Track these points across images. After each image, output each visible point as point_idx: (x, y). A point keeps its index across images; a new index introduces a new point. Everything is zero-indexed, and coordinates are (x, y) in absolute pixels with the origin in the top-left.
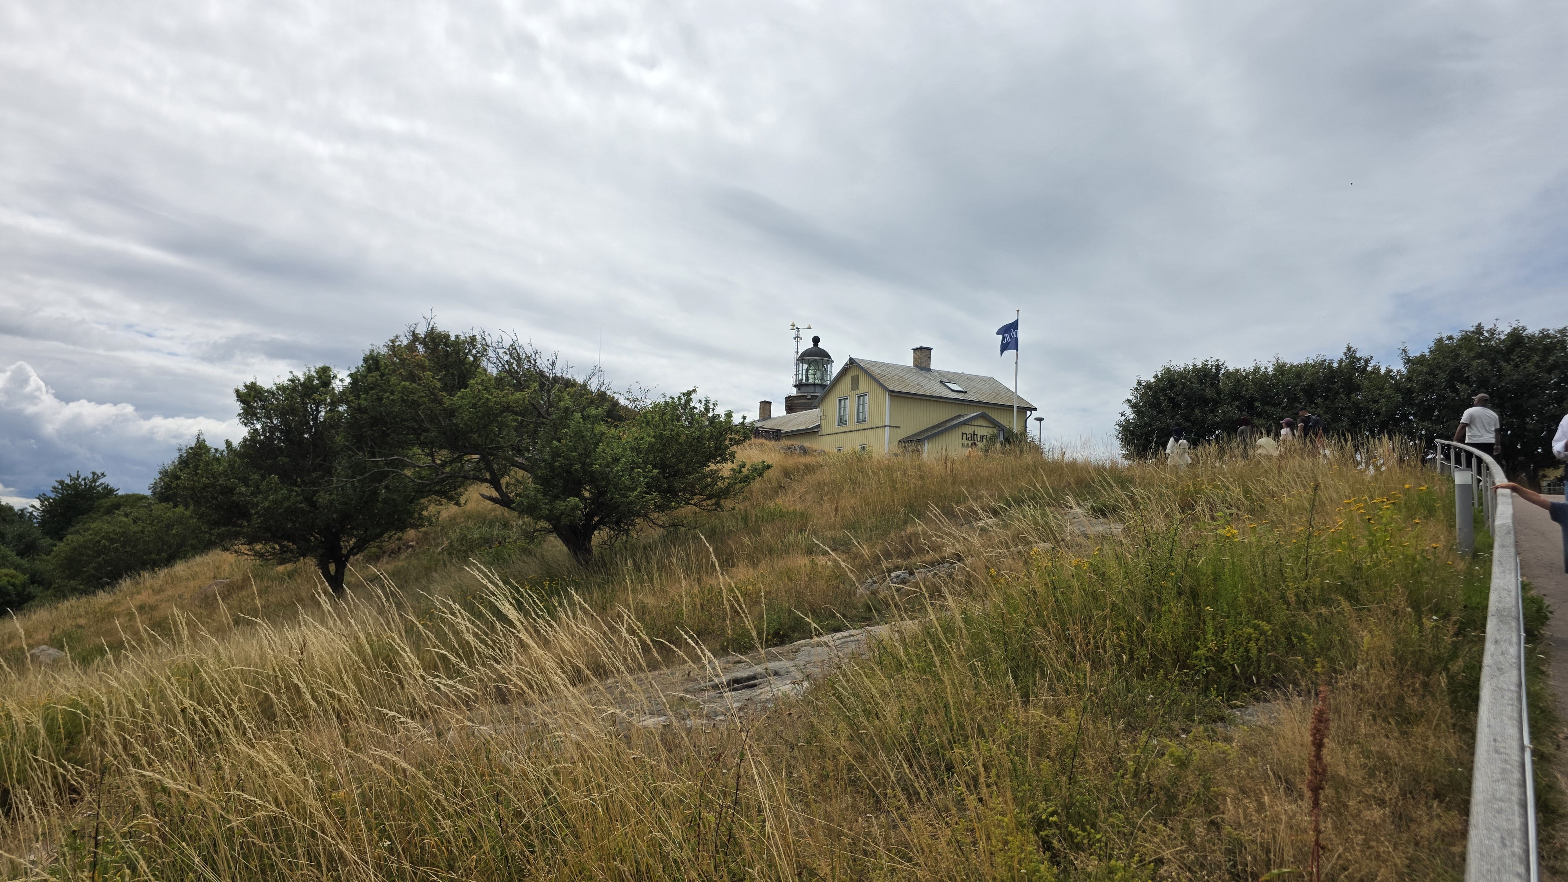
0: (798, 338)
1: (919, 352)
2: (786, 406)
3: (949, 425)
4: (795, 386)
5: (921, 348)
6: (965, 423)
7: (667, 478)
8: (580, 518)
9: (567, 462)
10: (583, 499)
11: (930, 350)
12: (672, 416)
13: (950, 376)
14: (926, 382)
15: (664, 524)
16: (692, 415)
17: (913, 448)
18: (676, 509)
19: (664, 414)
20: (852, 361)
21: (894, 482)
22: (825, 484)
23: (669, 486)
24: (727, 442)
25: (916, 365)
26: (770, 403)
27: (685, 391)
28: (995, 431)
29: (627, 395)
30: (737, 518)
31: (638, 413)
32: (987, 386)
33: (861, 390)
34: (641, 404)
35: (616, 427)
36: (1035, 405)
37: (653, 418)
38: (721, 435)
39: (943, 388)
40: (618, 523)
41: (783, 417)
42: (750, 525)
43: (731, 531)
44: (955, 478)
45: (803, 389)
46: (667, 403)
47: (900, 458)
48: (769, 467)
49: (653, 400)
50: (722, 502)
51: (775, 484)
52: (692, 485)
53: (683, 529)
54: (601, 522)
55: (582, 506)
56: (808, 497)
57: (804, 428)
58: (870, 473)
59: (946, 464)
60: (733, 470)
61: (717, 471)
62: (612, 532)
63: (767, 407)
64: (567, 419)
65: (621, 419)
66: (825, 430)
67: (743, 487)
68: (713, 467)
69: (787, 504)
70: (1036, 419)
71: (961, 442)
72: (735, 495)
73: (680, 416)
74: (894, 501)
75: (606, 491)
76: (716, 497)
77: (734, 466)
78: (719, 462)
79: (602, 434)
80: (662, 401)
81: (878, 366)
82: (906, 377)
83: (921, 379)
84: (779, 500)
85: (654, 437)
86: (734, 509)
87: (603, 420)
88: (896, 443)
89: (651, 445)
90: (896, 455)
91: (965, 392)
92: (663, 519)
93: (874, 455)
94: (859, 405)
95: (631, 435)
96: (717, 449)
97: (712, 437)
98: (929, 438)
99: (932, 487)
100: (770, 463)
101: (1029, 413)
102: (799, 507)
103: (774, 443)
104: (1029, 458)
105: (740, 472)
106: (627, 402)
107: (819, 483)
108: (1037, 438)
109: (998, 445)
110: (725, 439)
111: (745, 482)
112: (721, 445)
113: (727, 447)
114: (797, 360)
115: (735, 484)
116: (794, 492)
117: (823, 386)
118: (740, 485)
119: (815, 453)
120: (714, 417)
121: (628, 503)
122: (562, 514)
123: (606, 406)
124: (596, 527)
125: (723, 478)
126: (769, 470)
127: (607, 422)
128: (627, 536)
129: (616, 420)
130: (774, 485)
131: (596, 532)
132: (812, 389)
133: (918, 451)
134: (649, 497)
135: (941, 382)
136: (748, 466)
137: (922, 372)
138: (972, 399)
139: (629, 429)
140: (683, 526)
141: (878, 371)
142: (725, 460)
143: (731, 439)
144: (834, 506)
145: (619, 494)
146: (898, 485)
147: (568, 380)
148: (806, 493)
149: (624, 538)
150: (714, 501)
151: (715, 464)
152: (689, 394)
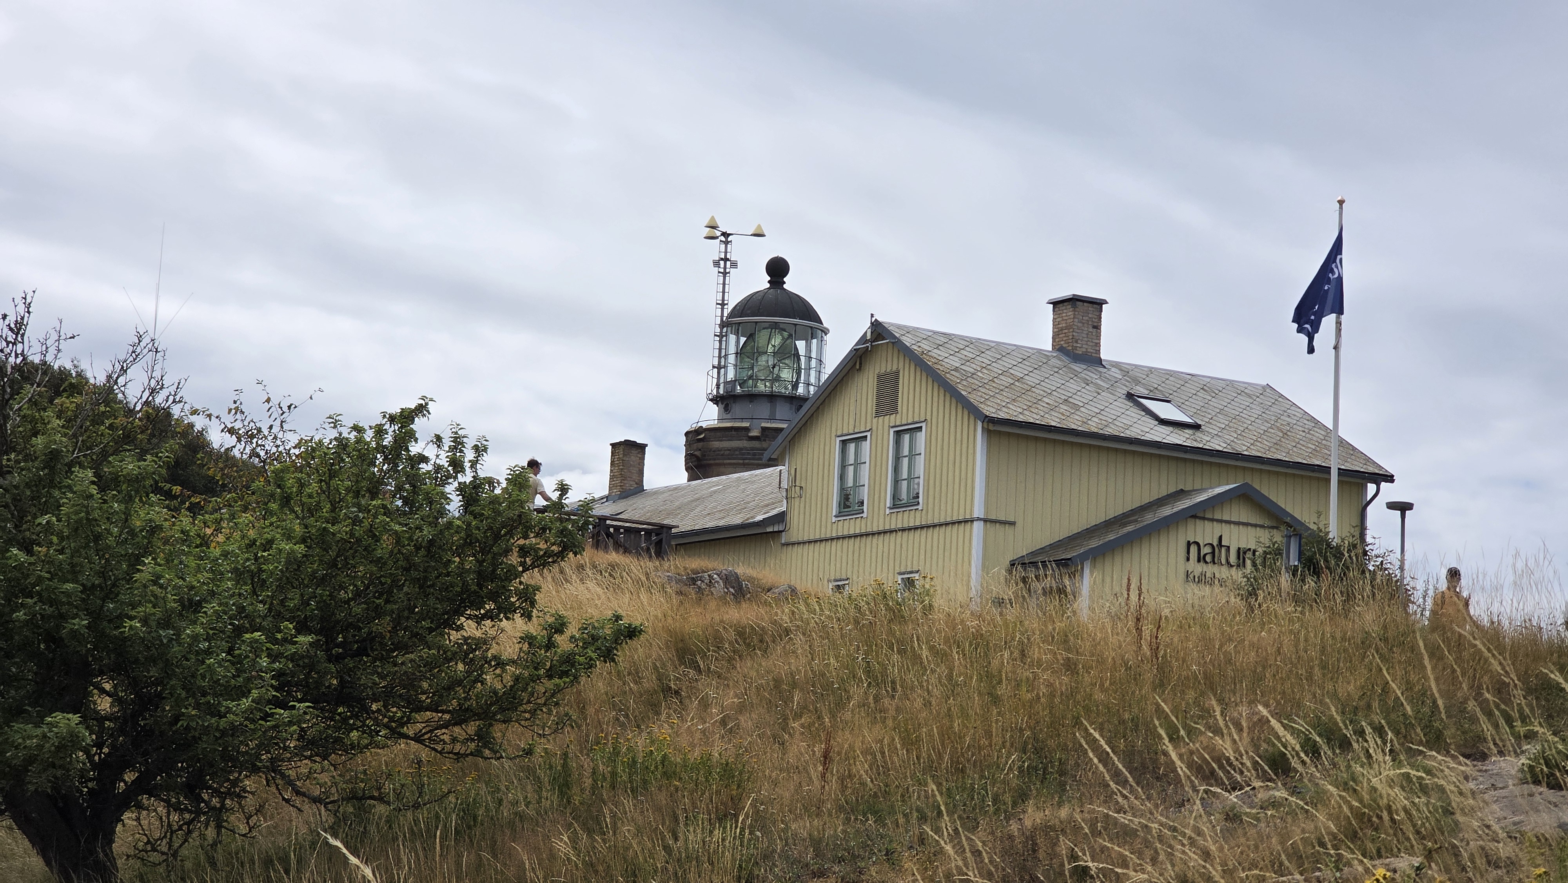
0: (724, 264)
1: (1068, 312)
2: (689, 457)
3: (1150, 518)
4: (716, 400)
5: (1074, 301)
6: (1196, 514)
7: (338, 659)
8: (83, 774)
9: (49, 610)
10: (91, 717)
11: (1098, 304)
12: (358, 478)
13: (1154, 381)
14: (1087, 393)
15: (327, 794)
16: (415, 479)
17: (1049, 582)
18: (362, 749)
19: (332, 475)
20: (878, 330)
21: (991, 679)
22: (794, 685)
23: (342, 682)
24: (514, 559)
25: (1059, 347)
26: (642, 447)
27: (395, 410)
28: (1278, 537)
29: (228, 420)
30: (538, 780)
31: (262, 471)
32: (1257, 410)
33: (905, 415)
34: (269, 445)
35: (195, 509)
36: (1390, 469)
37: (302, 485)
38: (497, 537)
39: (1134, 413)
40: (192, 789)
41: (677, 489)
42: (576, 800)
43: (521, 817)
44: (1163, 669)
45: (738, 409)
46: (342, 443)
47: (1012, 613)
48: (632, 633)
49: (305, 434)
50: (497, 731)
51: (649, 682)
52: (411, 682)
53: (381, 809)
54: (143, 786)
55: (89, 738)
56: (746, 721)
57: (737, 520)
58: (925, 653)
59: (1139, 630)
60: (528, 638)
61: (482, 643)
62: (175, 817)
63: (633, 458)
64: (52, 485)
65: (211, 488)
66: (798, 530)
67: (558, 690)
68: (470, 628)
69: (684, 741)
70: (1392, 506)
71: (1182, 566)
72: (533, 713)
73: (380, 482)
74: (989, 734)
75: (160, 696)
76: (478, 716)
77: (533, 628)
78: (489, 615)
79: (154, 530)
80: (329, 436)
81: (953, 346)
82: (1031, 380)
83: (1073, 386)
84: (662, 730)
85: (303, 541)
86: (529, 752)
87: (157, 490)
88: (1000, 570)
89: (295, 565)
90: (999, 602)
91: (1196, 427)
92: (325, 778)
93: (939, 602)
94: (898, 458)
95: (237, 535)
96: (483, 577)
97: (469, 542)
98: (1098, 555)
99: (1099, 696)
100: (636, 623)
101: (1371, 488)
102: (718, 749)
103: (650, 565)
104: (1369, 617)
105: (550, 645)
106: (230, 441)
107: (778, 682)
108: (1394, 559)
109: (1285, 579)
110: (507, 551)
111: (566, 674)
112: (495, 566)
113: (512, 574)
114: (723, 325)
115: (538, 678)
116: (705, 705)
117: (796, 401)
118: (549, 684)
119: (769, 597)
120: (477, 484)
121: (224, 733)
122: (30, 760)
123: (168, 450)
124: (128, 800)
125: (500, 663)
126: (634, 643)
127: (169, 495)
128: (219, 827)
129: (195, 491)
130: (646, 685)
131: (128, 816)
132: (763, 409)
133: (1062, 591)
134: (286, 714)
135: (1130, 396)
136: (572, 630)
137: (1078, 367)
138: (1217, 445)
139: (233, 517)
140: (381, 799)
141: (955, 362)
142: (507, 610)
143: (524, 551)
144: (819, 749)
145: (197, 706)
146: (1003, 690)
147: (63, 374)
148: (741, 708)
149: (211, 833)
150: (472, 728)
151: (479, 620)
152: (406, 418)
